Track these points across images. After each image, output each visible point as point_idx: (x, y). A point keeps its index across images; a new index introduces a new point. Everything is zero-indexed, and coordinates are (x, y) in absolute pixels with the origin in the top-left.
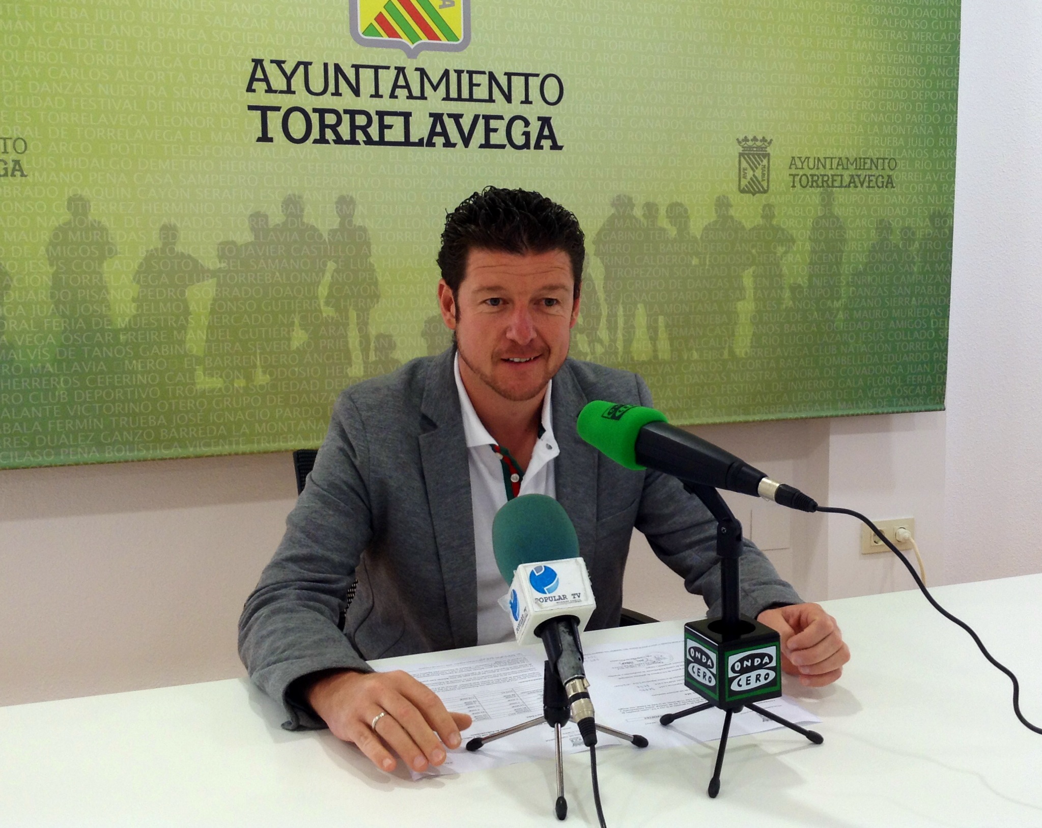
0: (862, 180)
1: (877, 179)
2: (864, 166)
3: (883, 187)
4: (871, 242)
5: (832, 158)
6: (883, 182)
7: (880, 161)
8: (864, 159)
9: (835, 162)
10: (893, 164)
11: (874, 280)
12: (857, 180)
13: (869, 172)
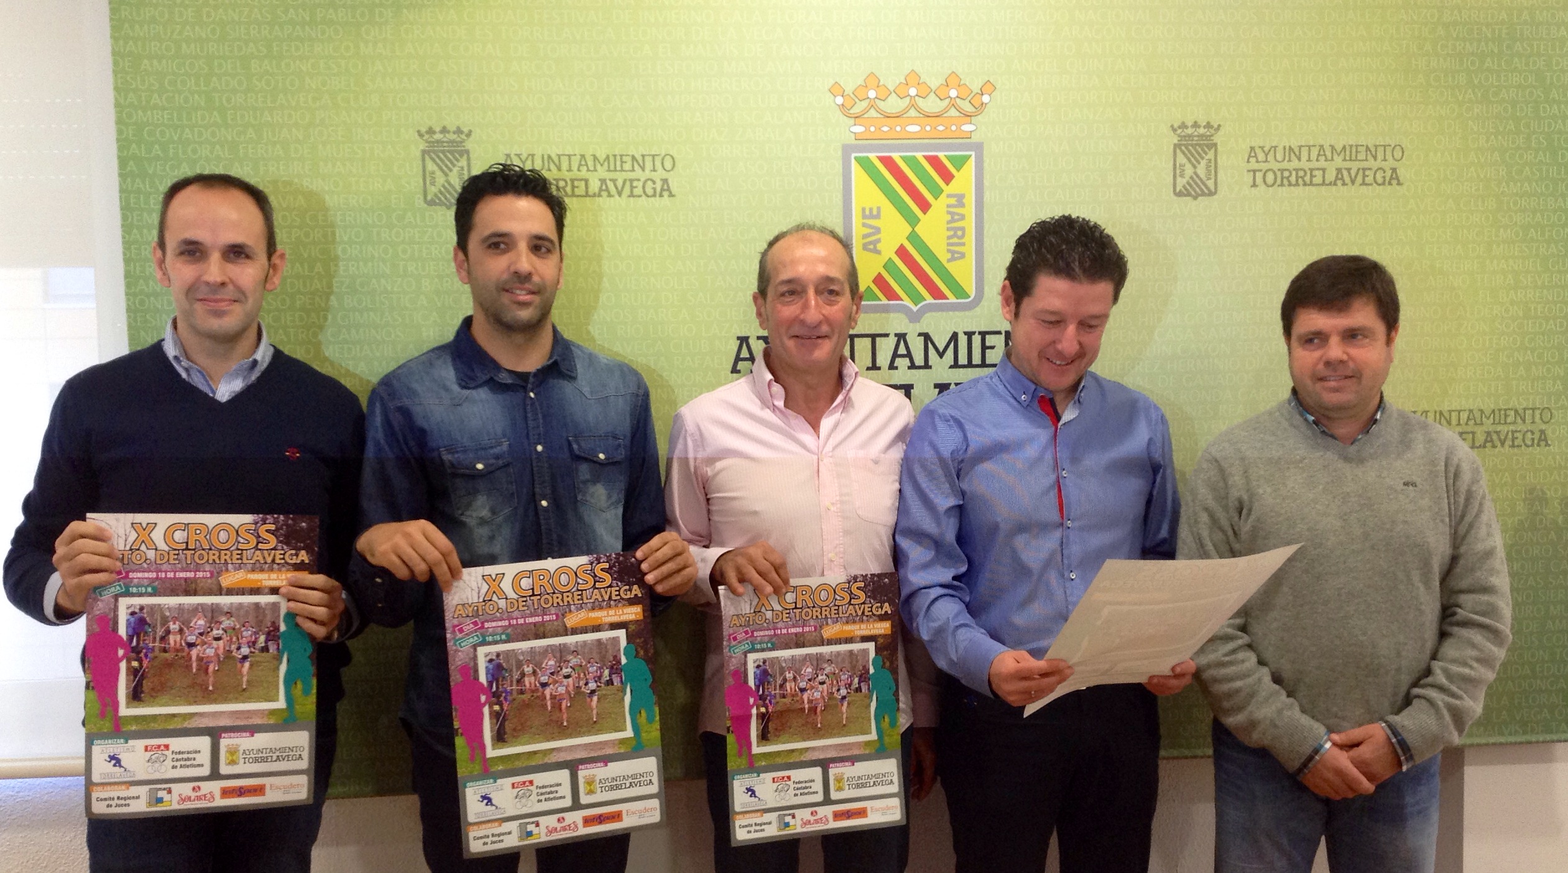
0: (1503, 438)
1: (1524, 435)
2: (1505, 421)
3: (1532, 445)
4: (1516, 519)
5: (1459, 412)
6: (1533, 439)
7: (1529, 412)
8: (1506, 410)
9: (1464, 416)
10: (1548, 416)
11: (1523, 567)
12: (1495, 437)
13: (1512, 428)
